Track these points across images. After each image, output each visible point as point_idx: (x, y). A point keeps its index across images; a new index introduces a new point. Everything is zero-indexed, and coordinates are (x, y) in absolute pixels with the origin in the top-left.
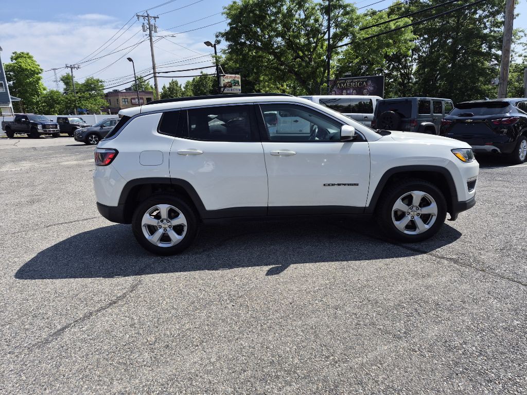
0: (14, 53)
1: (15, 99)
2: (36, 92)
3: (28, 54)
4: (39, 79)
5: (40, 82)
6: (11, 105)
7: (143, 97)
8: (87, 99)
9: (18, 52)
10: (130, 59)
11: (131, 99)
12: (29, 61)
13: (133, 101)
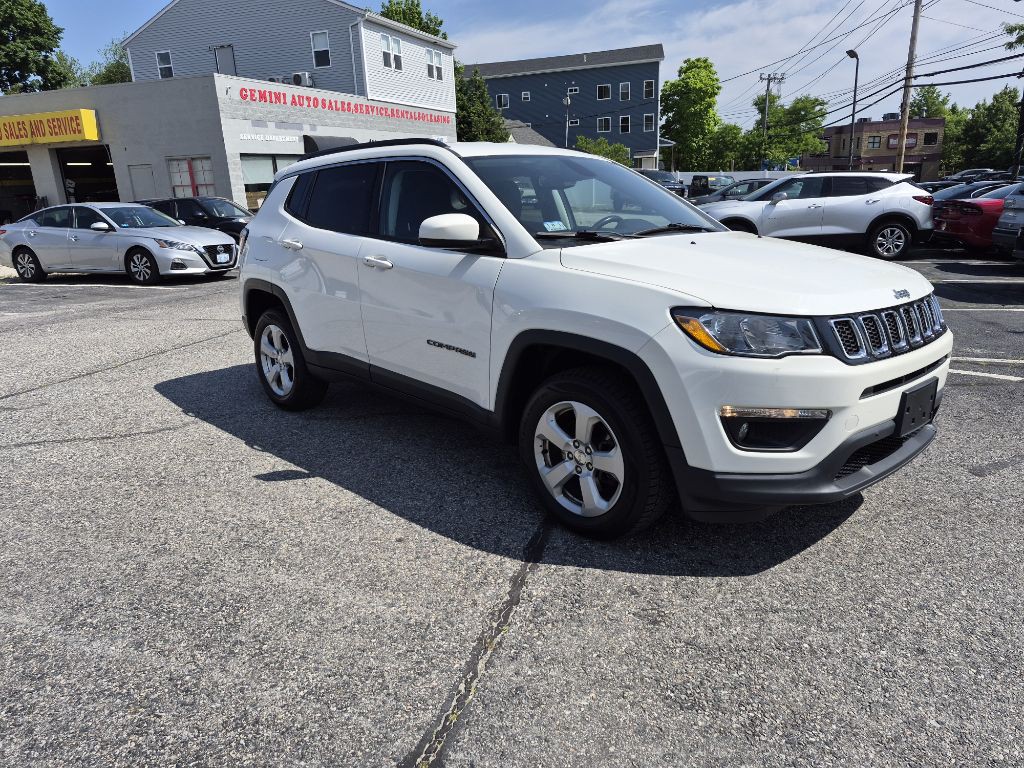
0: (685, 62)
1: (667, 143)
2: (700, 129)
3: (705, 61)
4: (710, 106)
5: (710, 110)
6: (656, 154)
7: (918, 131)
8: (784, 139)
9: (693, 59)
10: (852, 54)
11: (889, 138)
12: (703, 73)
13: (892, 141)
